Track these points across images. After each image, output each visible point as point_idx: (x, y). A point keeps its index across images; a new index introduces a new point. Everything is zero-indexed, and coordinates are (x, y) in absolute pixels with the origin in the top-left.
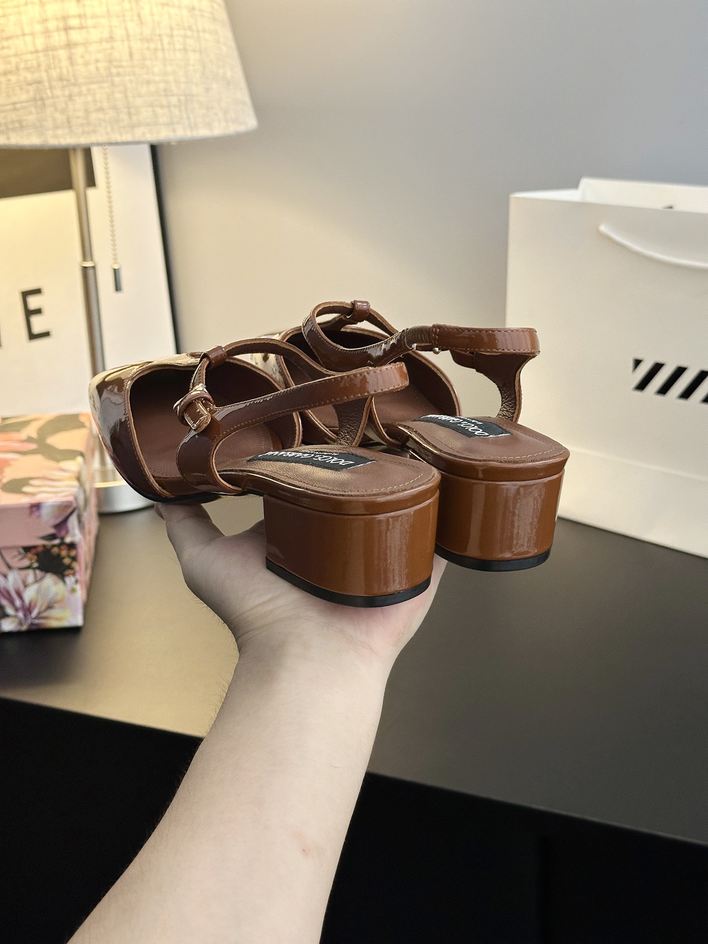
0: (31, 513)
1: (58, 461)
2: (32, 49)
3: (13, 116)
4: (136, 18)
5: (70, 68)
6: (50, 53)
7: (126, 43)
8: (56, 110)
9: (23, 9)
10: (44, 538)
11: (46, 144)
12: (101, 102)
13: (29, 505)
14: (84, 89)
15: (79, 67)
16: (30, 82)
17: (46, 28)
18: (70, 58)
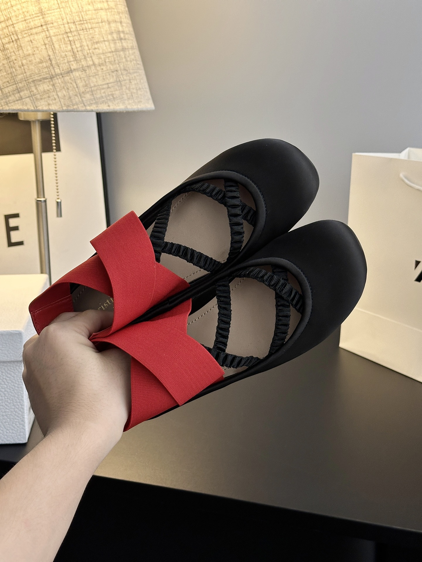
2: (110, 50)
3: (109, 92)
5: (126, 63)
6: (118, 53)
8: (126, 88)
9: (101, 24)
15: (129, 63)
16: (113, 71)
17: (113, 37)
18: (125, 57)
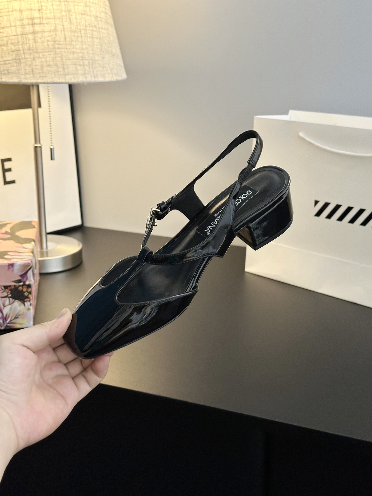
0: (9, 268)
1: (22, 244)
2: (15, 34)
3: (5, 67)
4: (68, 20)
5: (34, 44)
6: (24, 36)
7: (63, 32)
8: (26, 65)
9: (10, 13)
10: (15, 282)
11: (20, 81)
12: (50, 62)
13: (8, 265)
14: (41, 55)
15: (38, 44)
16: (14, 50)
17: (23, 23)
18: (34, 39)
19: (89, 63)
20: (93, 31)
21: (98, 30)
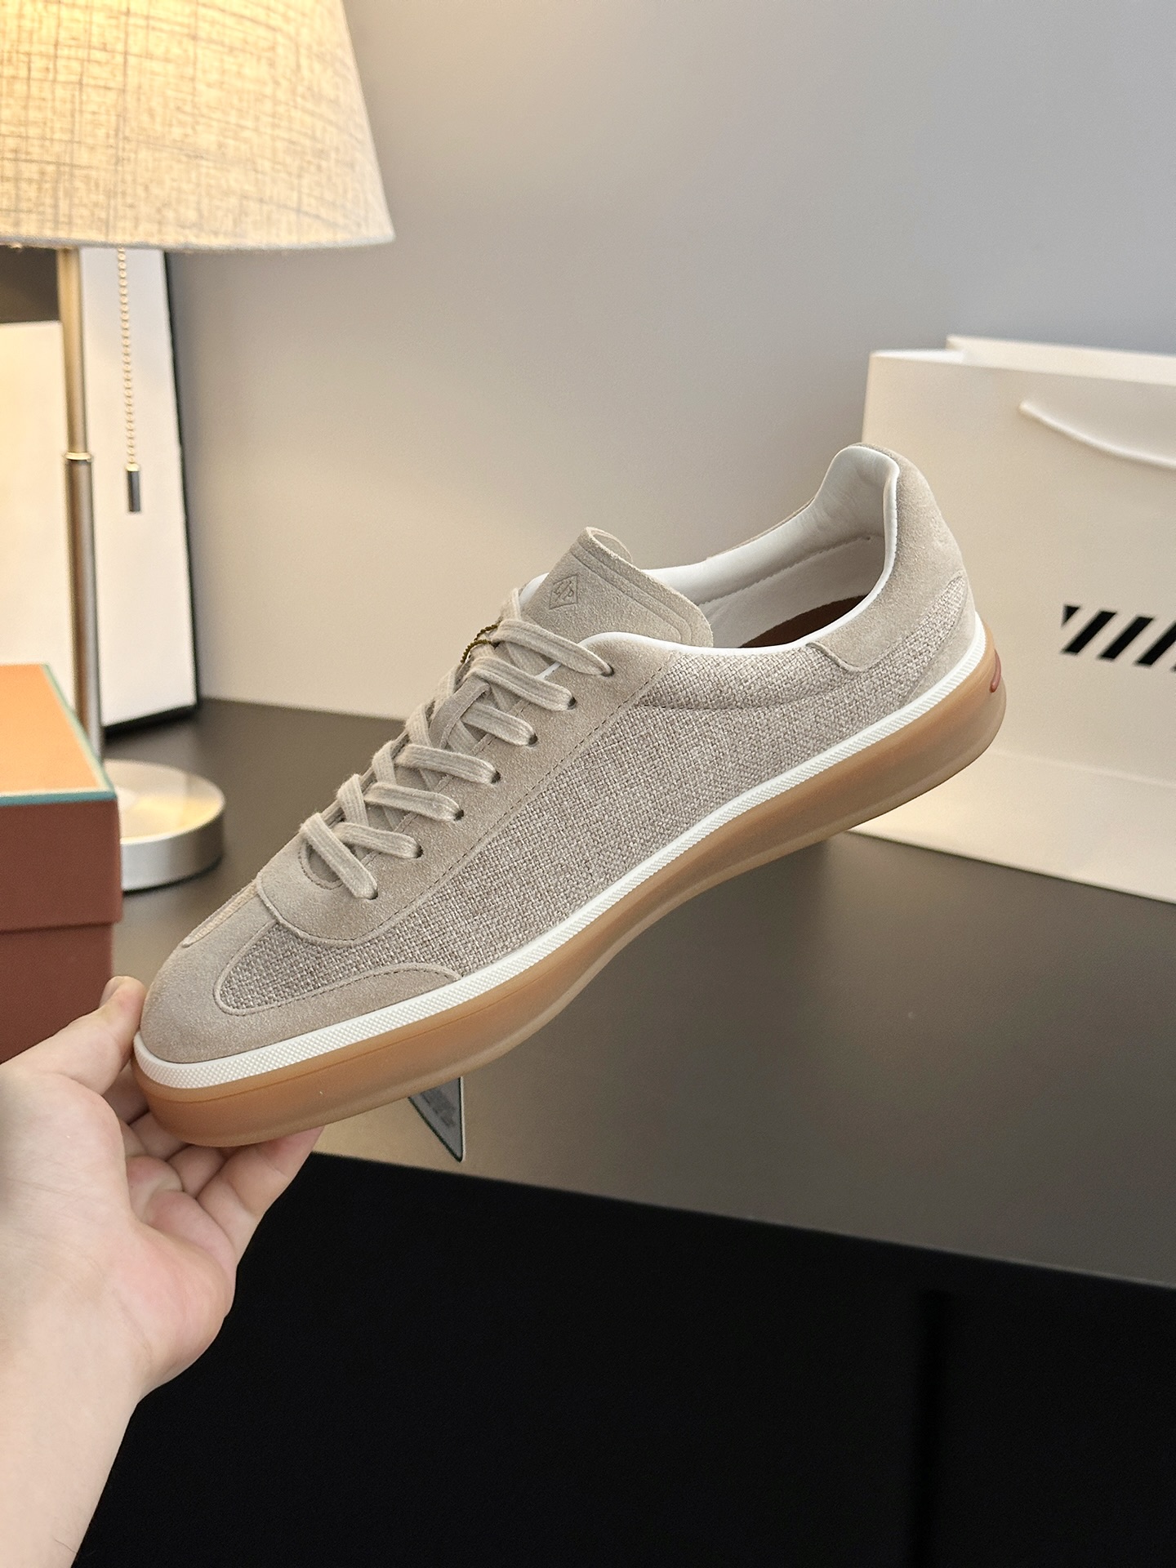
19: (42, 173)
20: (89, 61)
21: (119, 59)
